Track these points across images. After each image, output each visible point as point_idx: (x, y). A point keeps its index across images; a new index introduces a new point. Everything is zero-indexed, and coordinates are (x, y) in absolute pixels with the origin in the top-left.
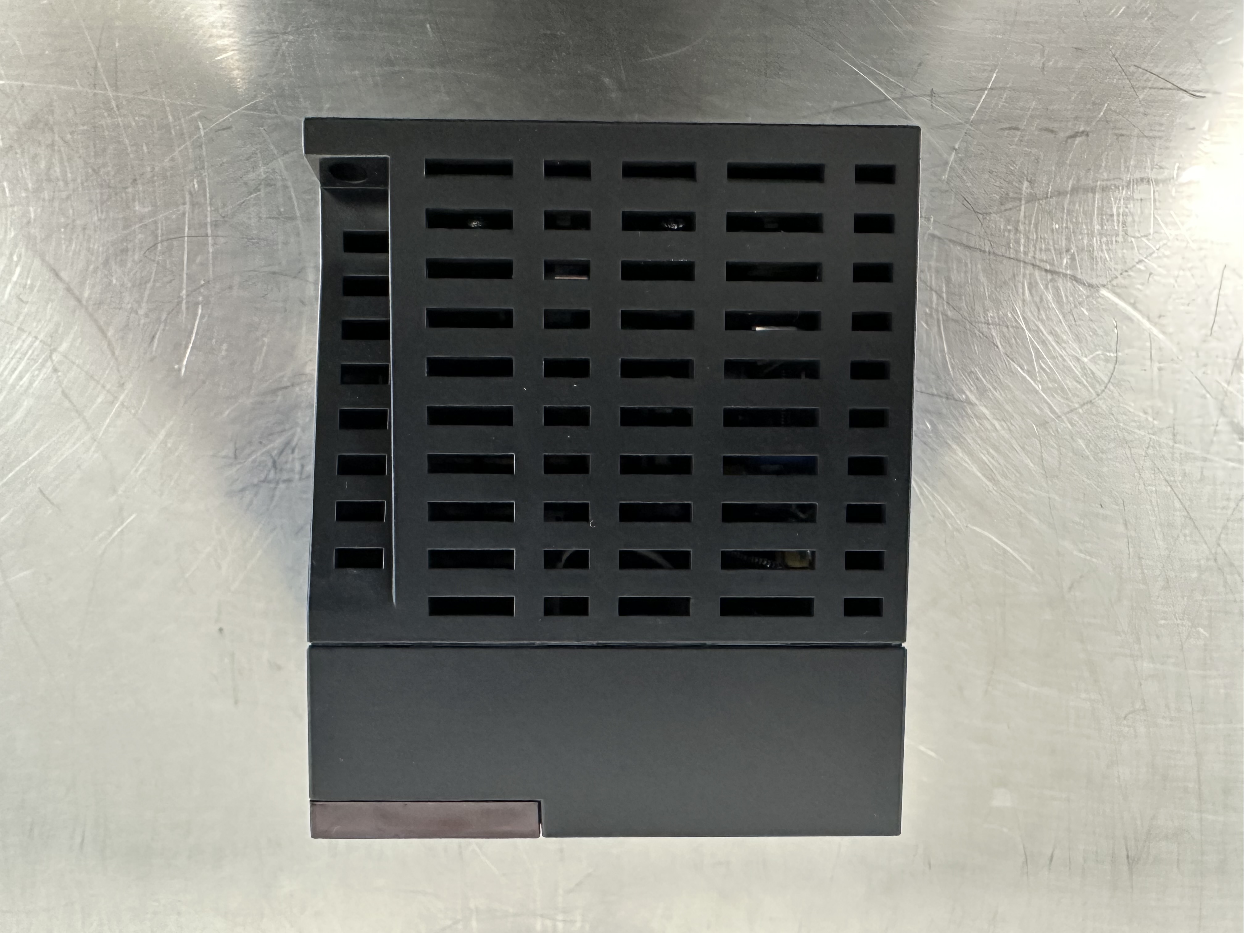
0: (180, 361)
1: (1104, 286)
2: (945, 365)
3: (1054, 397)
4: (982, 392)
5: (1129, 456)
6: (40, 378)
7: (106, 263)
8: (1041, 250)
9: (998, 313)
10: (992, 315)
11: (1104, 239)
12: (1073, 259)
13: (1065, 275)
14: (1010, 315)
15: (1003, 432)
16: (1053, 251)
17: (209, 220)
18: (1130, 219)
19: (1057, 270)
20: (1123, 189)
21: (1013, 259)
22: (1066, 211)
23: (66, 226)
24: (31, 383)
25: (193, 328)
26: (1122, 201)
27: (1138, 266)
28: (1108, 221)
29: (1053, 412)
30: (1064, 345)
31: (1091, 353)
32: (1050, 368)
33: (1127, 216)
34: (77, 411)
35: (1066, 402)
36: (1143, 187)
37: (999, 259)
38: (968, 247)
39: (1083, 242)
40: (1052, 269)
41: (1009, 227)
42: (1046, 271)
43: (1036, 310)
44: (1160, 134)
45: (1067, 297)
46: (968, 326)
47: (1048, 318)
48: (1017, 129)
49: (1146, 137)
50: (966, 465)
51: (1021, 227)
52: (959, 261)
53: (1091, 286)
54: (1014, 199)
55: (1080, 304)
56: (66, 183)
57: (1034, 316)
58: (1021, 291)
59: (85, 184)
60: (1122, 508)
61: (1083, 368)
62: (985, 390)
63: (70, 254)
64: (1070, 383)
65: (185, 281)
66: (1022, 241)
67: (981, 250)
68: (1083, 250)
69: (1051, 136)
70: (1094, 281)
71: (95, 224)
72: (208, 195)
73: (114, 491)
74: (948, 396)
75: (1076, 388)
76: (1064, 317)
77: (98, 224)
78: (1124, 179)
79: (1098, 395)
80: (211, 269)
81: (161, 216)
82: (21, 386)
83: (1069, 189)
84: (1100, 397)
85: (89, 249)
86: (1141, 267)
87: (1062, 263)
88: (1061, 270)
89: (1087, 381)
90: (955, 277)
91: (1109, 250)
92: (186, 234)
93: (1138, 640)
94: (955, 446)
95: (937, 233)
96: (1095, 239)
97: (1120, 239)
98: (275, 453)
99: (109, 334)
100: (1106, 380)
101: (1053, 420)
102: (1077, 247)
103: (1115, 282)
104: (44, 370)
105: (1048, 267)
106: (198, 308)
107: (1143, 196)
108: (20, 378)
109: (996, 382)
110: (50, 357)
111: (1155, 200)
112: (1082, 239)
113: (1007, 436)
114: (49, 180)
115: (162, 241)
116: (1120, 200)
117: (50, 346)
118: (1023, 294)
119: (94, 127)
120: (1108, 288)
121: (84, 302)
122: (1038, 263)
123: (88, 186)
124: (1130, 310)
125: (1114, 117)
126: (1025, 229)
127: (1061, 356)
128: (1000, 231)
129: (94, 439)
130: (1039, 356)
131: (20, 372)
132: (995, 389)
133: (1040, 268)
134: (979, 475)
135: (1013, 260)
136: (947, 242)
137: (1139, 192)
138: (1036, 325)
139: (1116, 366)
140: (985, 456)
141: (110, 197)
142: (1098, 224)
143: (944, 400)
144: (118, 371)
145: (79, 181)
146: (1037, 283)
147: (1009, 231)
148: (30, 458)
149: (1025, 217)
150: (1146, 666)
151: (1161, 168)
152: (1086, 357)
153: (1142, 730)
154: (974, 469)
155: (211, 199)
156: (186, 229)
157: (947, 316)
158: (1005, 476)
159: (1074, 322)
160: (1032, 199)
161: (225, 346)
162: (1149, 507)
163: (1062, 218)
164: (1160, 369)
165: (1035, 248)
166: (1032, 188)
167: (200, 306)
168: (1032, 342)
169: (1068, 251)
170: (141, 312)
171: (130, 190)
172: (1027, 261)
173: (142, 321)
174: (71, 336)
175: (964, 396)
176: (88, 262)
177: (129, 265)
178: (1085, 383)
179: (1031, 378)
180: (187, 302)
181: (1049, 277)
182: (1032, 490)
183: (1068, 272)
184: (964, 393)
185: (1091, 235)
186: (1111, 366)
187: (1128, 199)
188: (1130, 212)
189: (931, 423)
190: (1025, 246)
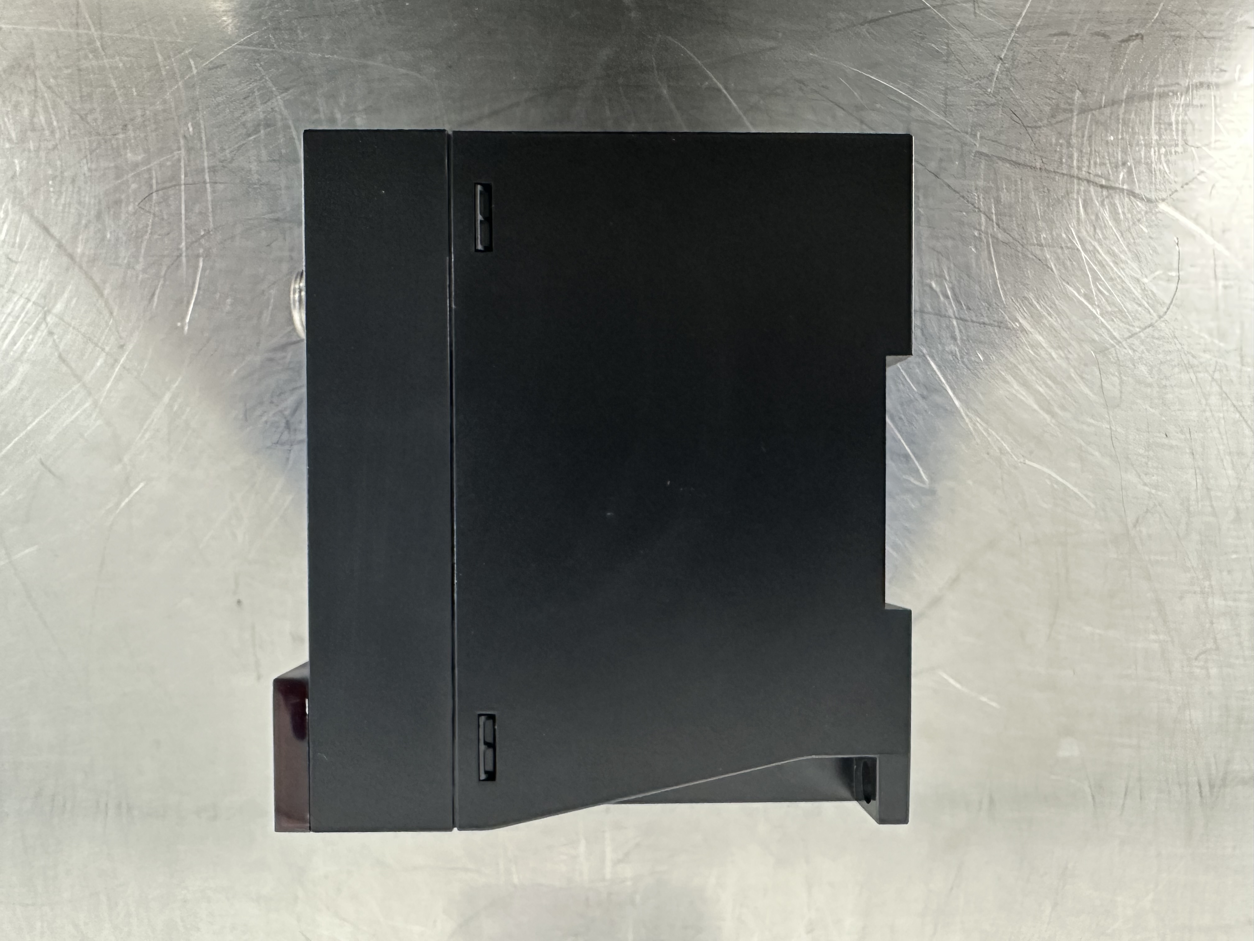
0: (183, 319)
1: (1163, 200)
2: (996, 291)
3: (1113, 320)
4: (1037, 319)
5: (1194, 380)
6: (35, 341)
7: (99, 216)
8: (1095, 163)
9: (1051, 234)
10: (1045, 236)
11: (1163, 150)
12: (1130, 172)
13: (1122, 190)
14: (1064, 235)
15: (1059, 361)
16: (1108, 165)
17: (206, 165)
18: (1189, 128)
19: (1113, 185)
20: (1181, 95)
21: (1066, 175)
22: (1121, 121)
23: (54, 178)
24: (25, 348)
25: (194, 283)
26: (1181, 109)
27: (1200, 177)
28: (1166, 130)
29: (1114, 338)
30: (1122, 265)
31: (1152, 272)
32: (1108, 291)
33: (1186, 123)
34: (76, 376)
35: (1128, 327)
36: (1203, 92)
37: (1052, 175)
38: (1016, 164)
39: (1141, 154)
40: (1108, 185)
41: (1061, 141)
42: (1102, 186)
43: (1092, 228)
44: (1220, 34)
45: (1124, 213)
46: (1019, 249)
47: (1105, 238)
48: (1068, 35)
49: (1205, 38)
50: (1023, 398)
51: (1074, 141)
52: (1008, 178)
53: (1149, 201)
54: (1065, 110)
55: (1139, 221)
56: (53, 132)
57: (1089, 235)
58: (1075, 209)
59: (72, 132)
60: (1188, 436)
61: (1144, 290)
62: (1041, 316)
63: (61, 208)
64: (1130, 306)
65: (183, 232)
66: (1076, 155)
67: (1031, 167)
68: (1139, 162)
69: (1102, 40)
70: (1153, 196)
71: (84, 174)
72: (204, 139)
73: (120, 460)
74: (1001, 324)
75: (1137, 311)
76: (1122, 235)
77: (88, 174)
78: (1183, 85)
79: (1160, 317)
80: (211, 219)
81: (154, 163)
82: (15, 352)
83: (1125, 97)
84: (1162, 319)
85: (80, 203)
86: (1202, 178)
87: (1118, 177)
88: (1117, 185)
89: (1148, 303)
90: (1005, 197)
91: (1168, 162)
92: (183, 182)
93: (1208, 577)
94: (1009, 378)
95: (985, 150)
96: (1152, 150)
97: (1180, 149)
98: (287, 413)
99: (106, 292)
100: (1168, 302)
101: (1113, 346)
102: (1134, 159)
103: (1175, 196)
104: (39, 334)
105: (1104, 182)
106: (198, 262)
107: (1204, 102)
108: (14, 342)
109: (1051, 307)
110: (44, 318)
111: (1216, 107)
112: (1139, 151)
113: (1064, 365)
114: (33, 130)
115: (157, 191)
116: (1178, 106)
117: (43, 308)
118: (1078, 212)
119: (80, 70)
120: (1167, 203)
121: (78, 260)
122: (1092, 178)
123: (75, 135)
124: (1190, 224)
125: (1170, 17)
126: (1078, 141)
127: (1120, 277)
128: (1051, 145)
129: (95, 404)
130: (1096, 279)
131: (14, 337)
132: (1050, 314)
133: (1095, 184)
134: (1036, 407)
135: (1065, 177)
136: (995, 158)
137: (1199, 96)
138: (1092, 245)
139: (1179, 286)
140: (1041, 387)
141: (99, 144)
142: (1156, 134)
143: (997, 329)
144: (118, 332)
145: (66, 129)
146: (1092, 199)
147: (1061, 145)
148: (29, 428)
149: (1078, 130)
150: (1218, 602)
151: (1222, 70)
152: (1146, 277)
153: (1214, 671)
154: (1031, 401)
155: (207, 144)
156: (183, 177)
157: (997, 239)
158: (1063, 408)
159: (1132, 241)
160: (1083, 110)
161: (229, 301)
162: (1216, 435)
163: (1118, 129)
164: (1225, 287)
165: (1090, 162)
166: (1085, 98)
167: (201, 260)
168: (1089, 264)
169: (1124, 164)
170: (139, 267)
171: (121, 136)
172: (1080, 176)
173: (141, 276)
174: (66, 295)
175: (1018, 325)
176: (80, 215)
177: (123, 217)
178: (1147, 305)
179: (1090, 303)
180: (187, 256)
181: (1105, 193)
182: (1092, 421)
183: (1125, 187)
184: (1018, 321)
185: (1148, 146)
186: (1174, 286)
187: (1187, 105)
188: (1189, 119)
189: (983, 354)
190: (1078, 161)
